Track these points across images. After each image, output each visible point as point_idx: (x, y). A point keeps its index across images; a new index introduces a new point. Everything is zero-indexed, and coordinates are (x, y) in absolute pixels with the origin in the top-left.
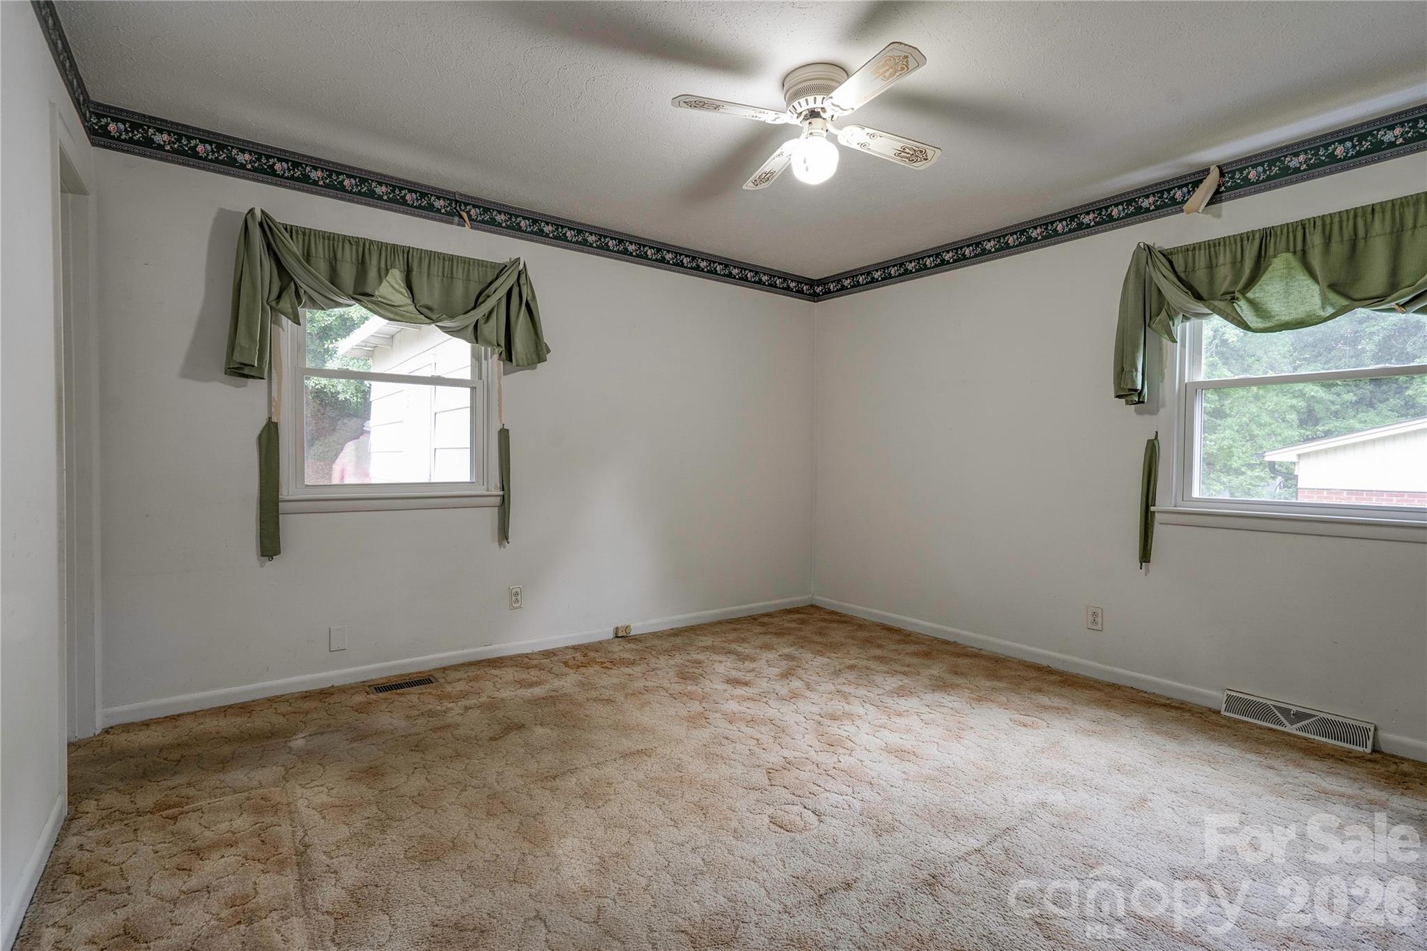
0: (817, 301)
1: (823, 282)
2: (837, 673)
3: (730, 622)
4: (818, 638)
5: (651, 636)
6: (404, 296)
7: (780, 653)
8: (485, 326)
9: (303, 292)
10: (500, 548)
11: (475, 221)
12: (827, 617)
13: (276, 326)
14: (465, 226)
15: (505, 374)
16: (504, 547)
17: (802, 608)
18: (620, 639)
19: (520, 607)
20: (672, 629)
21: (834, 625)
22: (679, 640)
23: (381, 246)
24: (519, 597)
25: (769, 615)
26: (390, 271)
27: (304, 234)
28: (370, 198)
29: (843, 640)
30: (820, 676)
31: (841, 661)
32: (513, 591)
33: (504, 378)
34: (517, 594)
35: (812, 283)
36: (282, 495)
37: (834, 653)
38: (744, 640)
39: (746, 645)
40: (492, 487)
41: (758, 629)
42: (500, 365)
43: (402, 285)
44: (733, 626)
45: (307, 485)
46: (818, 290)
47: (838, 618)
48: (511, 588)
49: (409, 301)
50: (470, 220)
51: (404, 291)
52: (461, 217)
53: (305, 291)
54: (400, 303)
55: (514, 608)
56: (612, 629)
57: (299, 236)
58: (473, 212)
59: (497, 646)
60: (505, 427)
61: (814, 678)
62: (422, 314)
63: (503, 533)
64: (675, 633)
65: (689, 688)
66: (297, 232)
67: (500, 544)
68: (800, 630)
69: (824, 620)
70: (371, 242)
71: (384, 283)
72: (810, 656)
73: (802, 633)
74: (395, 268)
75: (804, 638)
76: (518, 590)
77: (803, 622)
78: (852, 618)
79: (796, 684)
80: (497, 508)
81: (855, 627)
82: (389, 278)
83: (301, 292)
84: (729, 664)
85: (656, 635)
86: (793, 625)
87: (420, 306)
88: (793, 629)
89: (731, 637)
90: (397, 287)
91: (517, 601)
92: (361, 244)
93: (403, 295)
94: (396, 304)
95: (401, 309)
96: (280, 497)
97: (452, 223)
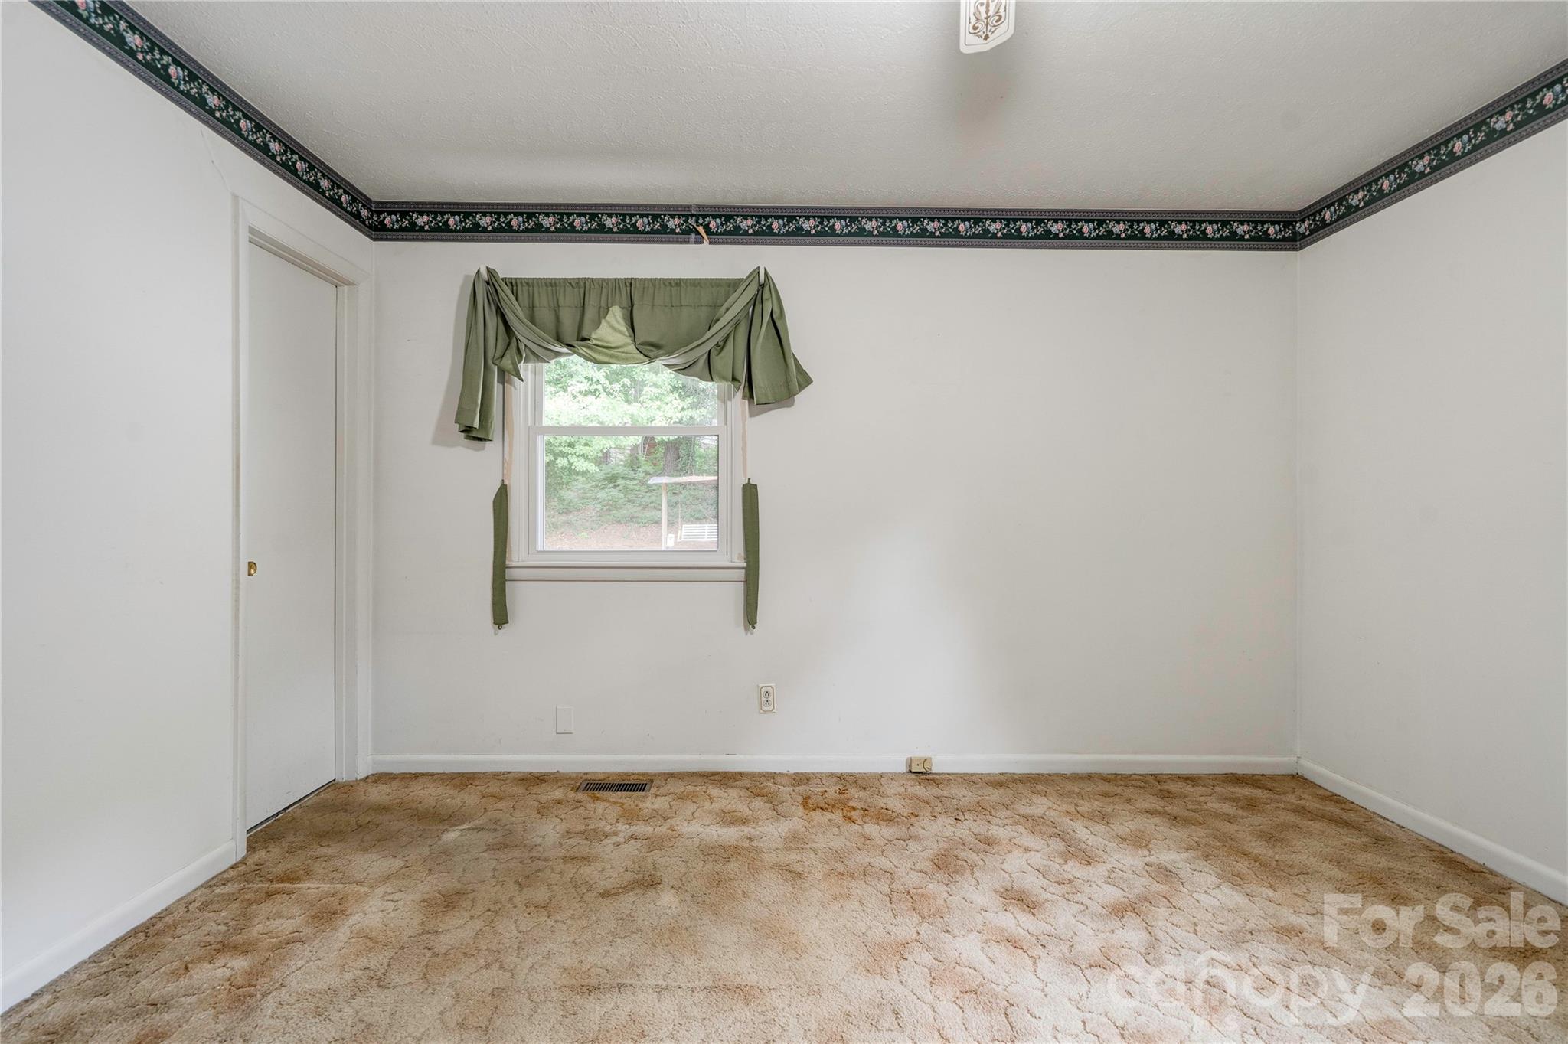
0: (1301, 248)
1: (1312, 212)
2: (1238, 938)
3: (1107, 779)
4: (1258, 848)
5: (960, 780)
6: (624, 335)
7: (1152, 859)
8: (717, 358)
9: (524, 346)
10: (747, 634)
11: (716, 234)
12: (1312, 804)
13: (509, 385)
14: (703, 243)
15: (752, 415)
16: (752, 634)
17: (1273, 778)
18: (913, 776)
19: (771, 712)
20: (1002, 774)
21: (1317, 826)
22: (995, 795)
23: (602, 283)
24: (771, 699)
25: (1191, 779)
26: (611, 309)
27: (528, 284)
28: (600, 233)
29: (1314, 863)
30: (1196, 932)
31: (1272, 909)
32: (763, 690)
33: (749, 421)
34: (767, 694)
35: (1286, 220)
36: (511, 560)
37: (1271, 886)
38: (1104, 817)
39: (1100, 829)
40: (735, 557)
41: (1151, 802)
42: (745, 405)
43: (622, 322)
44: (1107, 787)
45: (538, 552)
46: (1302, 228)
47: (1339, 811)
48: (761, 685)
49: (629, 340)
50: (707, 235)
51: (624, 329)
52: (698, 233)
53: (526, 346)
54: (620, 344)
55: (766, 712)
56: (905, 758)
57: (524, 288)
58: (713, 224)
59: (742, 757)
60: (752, 482)
61: (1178, 933)
62: (641, 353)
63: (751, 617)
64: (1003, 782)
65: (930, 886)
66: (521, 283)
67: (746, 629)
68: (1230, 819)
69: (1300, 811)
70: (592, 280)
71: (604, 323)
72: (1213, 879)
73: (1230, 828)
74: (615, 305)
75: (1225, 839)
76: (770, 690)
77: (1251, 805)
78: (1371, 817)
79: (1132, 935)
80: (743, 583)
81: (1364, 840)
82: (610, 317)
83: (522, 347)
84: (1037, 859)
85: (969, 780)
86: (1226, 808)
87: (639, 344)
88: (1218, 815)
89: (1086, 806)
90: (616, 325)
91: (768, 703)
92: (582, 284)
93: (621, 332)
94: (612, 346)
95: (620, 350)
96: (507, 563)
97: (688, 242)
